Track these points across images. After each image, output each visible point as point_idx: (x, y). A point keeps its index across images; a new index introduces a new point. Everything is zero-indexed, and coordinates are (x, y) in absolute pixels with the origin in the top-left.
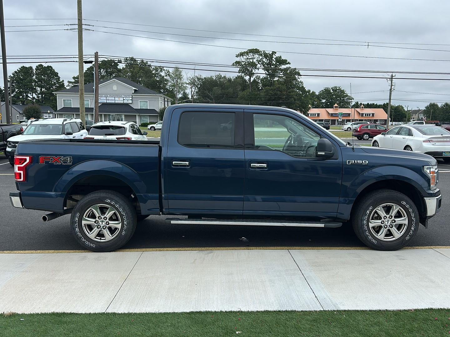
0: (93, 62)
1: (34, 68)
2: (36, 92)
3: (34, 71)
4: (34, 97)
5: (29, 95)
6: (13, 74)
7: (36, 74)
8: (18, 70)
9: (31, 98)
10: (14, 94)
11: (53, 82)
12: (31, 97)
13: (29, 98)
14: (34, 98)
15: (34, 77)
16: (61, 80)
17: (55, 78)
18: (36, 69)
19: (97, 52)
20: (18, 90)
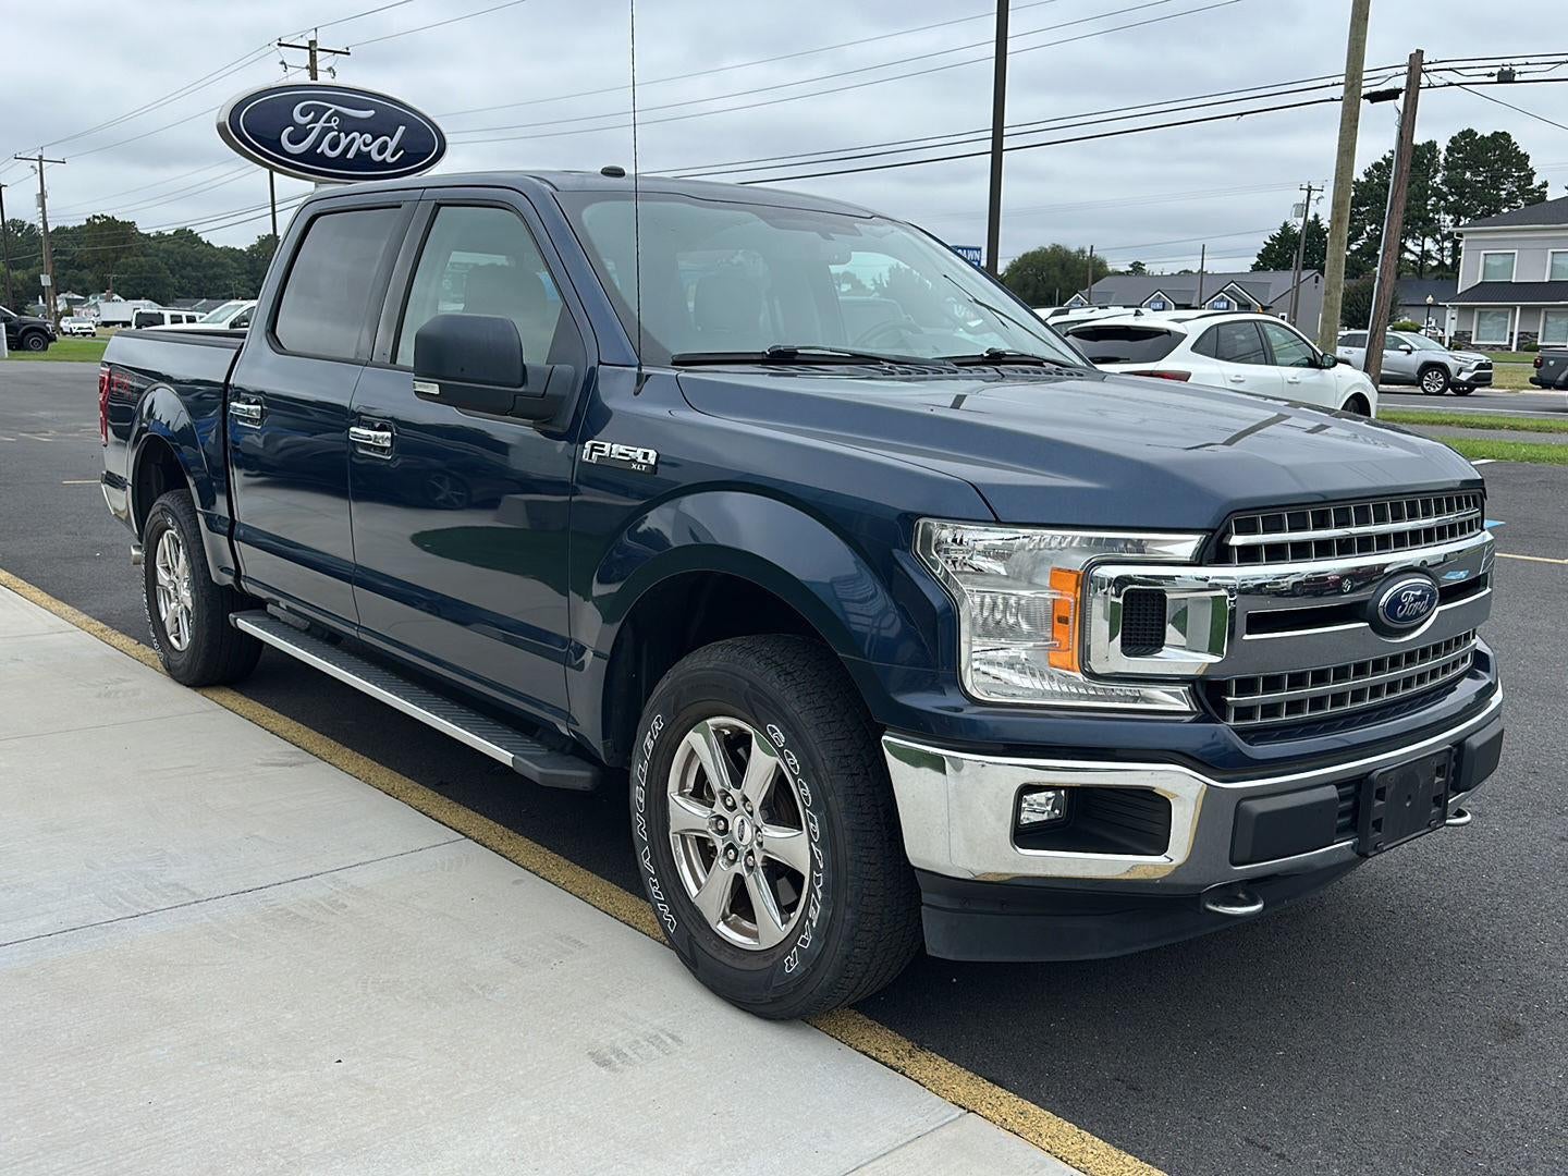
0: (1400, 91)
1: (1442, 146)
2: (1439, 230)
3: (1441, 157)
4: (1428, 251)
5: (1409, 244)
6: (1366, 175)
7: (1449, 166)
8: (1384, 159)
9: (1417, 255)
10: (1360, 242)
11: (1503, 193)
12: (1418, 250)
13: (1407, 255)
14: (1426, 255)
15: (1438, 179)
16: (1537, 182)
17: (1516, 174)
18: (1448, 149)
19: (1420, 53)
20: (1373, 227)
